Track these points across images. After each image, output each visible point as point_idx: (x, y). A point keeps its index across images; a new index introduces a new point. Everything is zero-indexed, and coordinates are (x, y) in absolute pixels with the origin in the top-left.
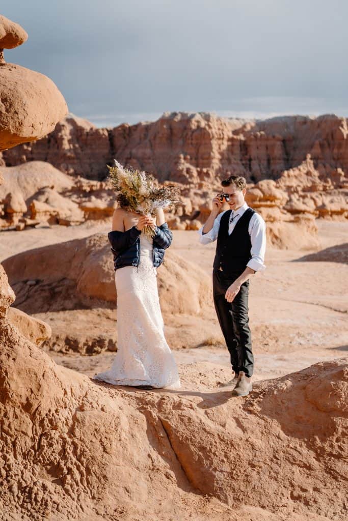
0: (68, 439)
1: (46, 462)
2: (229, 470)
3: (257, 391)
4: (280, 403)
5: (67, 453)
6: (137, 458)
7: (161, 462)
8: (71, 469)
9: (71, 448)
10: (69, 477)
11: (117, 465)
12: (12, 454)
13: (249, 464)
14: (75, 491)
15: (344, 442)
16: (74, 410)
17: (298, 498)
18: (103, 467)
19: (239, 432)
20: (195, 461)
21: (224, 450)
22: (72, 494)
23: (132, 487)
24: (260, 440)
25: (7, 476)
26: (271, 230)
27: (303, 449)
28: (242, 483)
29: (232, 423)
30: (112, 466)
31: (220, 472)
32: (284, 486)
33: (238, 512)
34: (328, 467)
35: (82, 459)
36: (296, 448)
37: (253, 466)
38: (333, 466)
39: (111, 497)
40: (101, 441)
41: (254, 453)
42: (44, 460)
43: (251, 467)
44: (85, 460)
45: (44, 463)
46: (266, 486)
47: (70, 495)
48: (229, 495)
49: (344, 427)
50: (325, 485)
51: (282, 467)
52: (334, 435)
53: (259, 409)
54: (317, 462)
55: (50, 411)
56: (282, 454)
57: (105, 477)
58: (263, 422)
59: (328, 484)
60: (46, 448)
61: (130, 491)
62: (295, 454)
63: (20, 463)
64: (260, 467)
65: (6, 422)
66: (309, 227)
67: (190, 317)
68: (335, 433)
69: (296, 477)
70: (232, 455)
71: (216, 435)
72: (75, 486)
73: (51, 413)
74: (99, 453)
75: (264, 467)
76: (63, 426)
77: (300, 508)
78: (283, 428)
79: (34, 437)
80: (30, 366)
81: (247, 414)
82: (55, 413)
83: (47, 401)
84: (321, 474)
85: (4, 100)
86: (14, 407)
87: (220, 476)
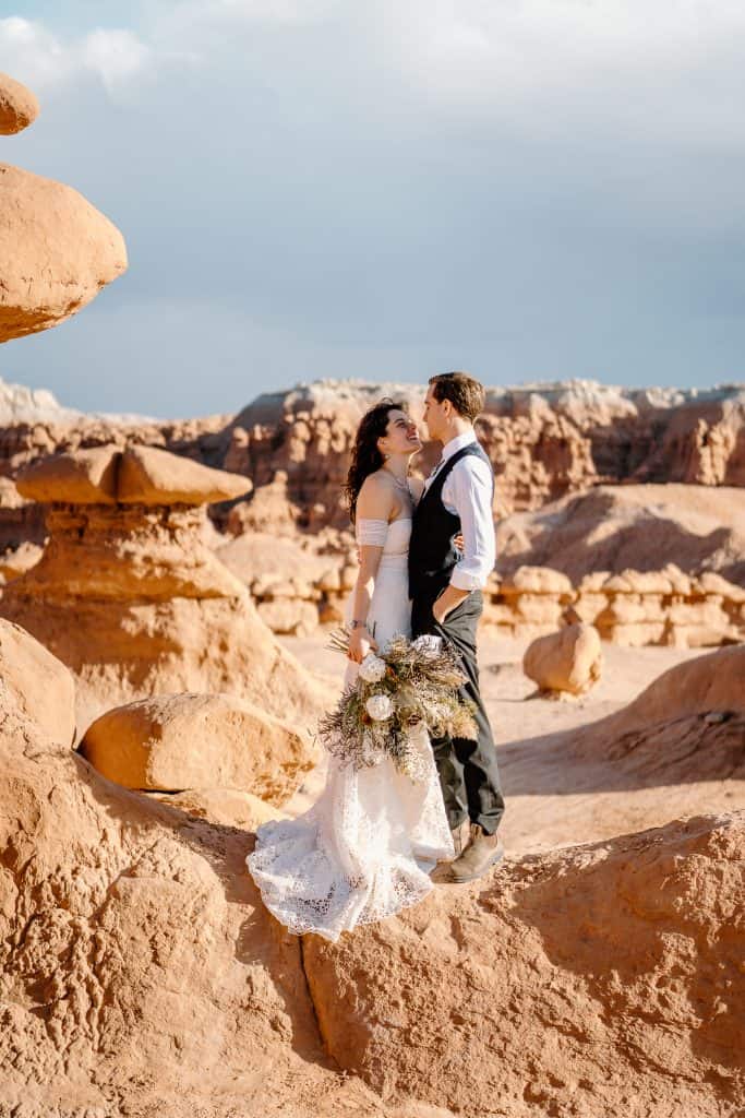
0: (87, 931)
1: (28, 971)
2: (404, 1024)
4: (561, 895)
5: (75, 958)
6: (221, 982)
7: (269, 994)
8: (74, 989)
9: (86, 947)
10: (63, 1004)
11: (173, 991)
13: (452, 1016)
14: (69, 1032)
15: (674, 989)
16: (115, 874)
17: (539, 1099)
18: (141, 992)
19: (450, 948)
20: (338, 1000)
21: (405, 981)
22: (60, 1038)
23: (188, 1036)
24: (490, 969)
27: (578, 996)
28: (424, 1054)
29: (442, 926)
30: (161, 992)
31: (383, 1026)
32: (514, 1071)
34: (624, 1040)
35: (104, 970)
36: (564, 990)
37: (458, 1021)
38: (637, 1038)
39: (139, 1054)
40: (153, 939)
41: (468, 995)
42: (26, 965)
43: (454, 1022)
44: (109, 974)
45: (25, 971)
46: (473, 1066)
47: (54, 1039)
48: (390, 1077)
49: (681, 956)
50: (608, 1078)
51: (521, 1029)
52: (654, 972)
53: (512, 904)
54: (604, 1026)
55: (58, 869)
56: (529, 1002)
57: (138, 1012)
58: (508, 931)
59: (616, 1077)
60: (35, 942)
61: (181, 1046)
62: (558, 1003)
64: (474, 1025)
68: (656, 968)
69: (546, 1054)
70: (418, 994)
71: (396, 949)
72: (72, 1025)
73: (60, 874)
74: (138, 966)
75: (483, 1025)
76: (83, 903)
78: (549, 948)
79: (17, 920)
80: (19, 775)
81: (481, 912)
82: (69, 876)
83: (52, 849)
84: (606, 1054)
87: (382, 1036)
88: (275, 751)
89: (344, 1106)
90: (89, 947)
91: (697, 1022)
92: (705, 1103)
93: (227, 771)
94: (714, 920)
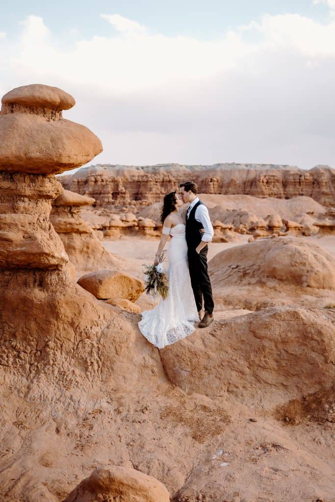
0: (96, 345)
2: (189, 369)
3: (223, 323)
4: (233, 331)
5: (93, 353)
6: (136, 359)
7: (150, 362)
8: (93, 363)
10: (90, 367)
11: (122, 362)
12: (59, 352)
13: (204, 368)
14: (92, 376)
16: (103, 328)
17: (232, 392)
18: (113, 363)
19: (202, 347)
20: (171, 363)
21: (190, 357)
22: (90, 377)
23: (127, 375)
24: (214, 353)
25: (53, 364)
27: (241, 361)
28: (197, 379)
29: (199, 341)
30: (118, 363)
31: (184, 371)
32: (224, 384)
33: (189, 397)
34: (255, 374)
35: (101, 357)
36: (237, 360)
37: (206, 368)
38: (259, 373)
39: (113, 381)
40: (115, 347)
41: (208, 361)
42: (78, 356)
44: (103, 358)
45: (78, 358)
46: (212, 382)
47: (88, 378)
48: (188, 386)
50: (252, 386)
51: (225, 371)
52: (262, 353)
54: (249, 370)
55: (86, 327)
56: (226, 363)
57: (112, 369)
58: (219, 342)
59: (253, 385)
60: (81, 349)
61: (126, 379)
62: (235, 363)
63: (63, 357)
64: (211, 370)
65: (58, 332)
67: (330, 291)
69: (233, 378)
70: (194, 361)
71: (187, 348)
72: (93, 373)
74: (112, 354)
75: (214, 370)
76: (94, 337)
77: (231, 398)
78: (231, 347)
79: (75, 343)
80: (74, 300)
81: (210, 337)
82: (89, 329)
83: (85, 321)
84: (250, 378)
85: (52, 141)
86: (63, 324)
87: (184, 374)
88: (134, 286)
89: (175, 396)
90: (97, 350)
91: (276, 368)
92: (280, 393)
93: (120, 293)
94: (279, 338)
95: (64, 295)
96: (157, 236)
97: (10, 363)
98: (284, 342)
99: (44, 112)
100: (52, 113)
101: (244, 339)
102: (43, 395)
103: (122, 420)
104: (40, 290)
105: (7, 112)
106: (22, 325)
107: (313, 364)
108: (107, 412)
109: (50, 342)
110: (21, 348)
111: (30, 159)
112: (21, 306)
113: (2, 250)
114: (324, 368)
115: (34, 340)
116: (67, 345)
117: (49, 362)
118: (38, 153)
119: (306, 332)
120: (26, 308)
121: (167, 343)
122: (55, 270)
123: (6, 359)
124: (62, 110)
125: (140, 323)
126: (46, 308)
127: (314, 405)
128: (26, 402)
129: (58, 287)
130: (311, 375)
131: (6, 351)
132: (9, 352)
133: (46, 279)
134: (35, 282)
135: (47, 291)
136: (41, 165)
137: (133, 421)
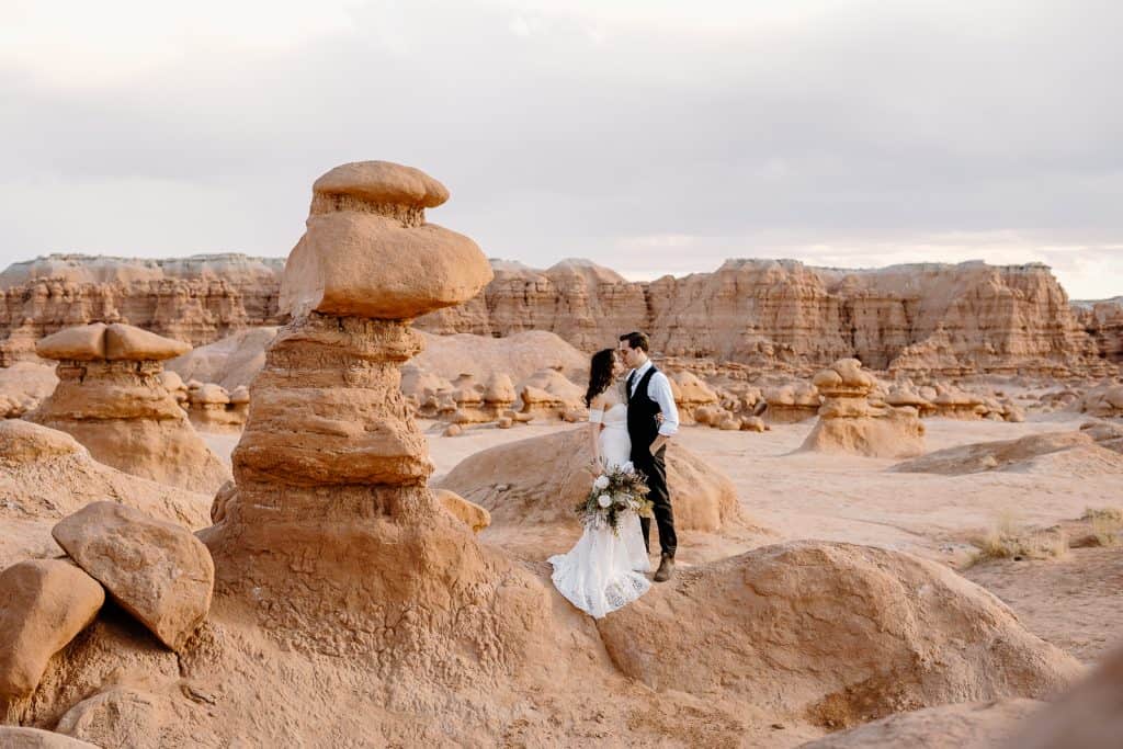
0: (488, 615)
1: (462, 638)
2: (654, 651)
3: (693, 573)
4: (717, 586)
5: (485, 629)
6: (559, 637)
7: (584, 641)
8: (488, 645)
10: (485, 653)
11: (537, 643)
12: (427, 628)
13: (678, 647)
14: (491, 667)
16: (495, 586)
17: (730, 685)
18: (522, 645)
19: (669, 614)
20: (621, 642)
21: (652, 631)
22: (488, 670)
23: (550, 665)
24: (691, 623)
25: (421, 650)
26: (853, 429)
27: (737, 634)
28: (668, 667)
29: (662, 603)
30: (532, 644)
31: (645, 654)
32: (714, 672)
33: (662, 695)
34: (763, 654)
35: (501, 635)
36: (730, 632)
38: (769, 653)
39: (528, 675)
40: (522, 618)
41: (683, 636)
42: (461, 635)
43: (680, 650)
44: (504, 637)
45: (460, 638)
46: (694, 671)
47: (485, 671)
48: (654, 678)
49: (784, 612)
50: (760, 673)
51: (713, 652)
52: (772, 621)
54: (752, 648)
55: (469, 585)
56: (714, 638)
57: (523, 654)
58: (695, 604)
59: (763, 673)
60: (463, 623)
61: (549, 670)
62: (728, 638)
63: (435, 638)
64: (689, 651)
65: (423, 595)
66: (908, 425)
67: (707, 535)
68: (773, 619)
69: (727, 663)
70: (660, 636)
71: (644, 615)
72: (492, 663)
73: (471, 587)
74: (519, 629)
75: (695, 651)
76: (483, 601)
77: (729, 696)
78: (718, 610)
79: (452, 612)
80: (449, 537)
81: (680, 596)
82: (474, 587)
83: (466, 574)
84: (756, 661)
85: (423, 263)
86: (431, 579)
87: (646, 658)
89: (639, 694)
90: (491, 623)
91: (797, 643)
92: (808, 683)
94: (798, 595)
95: (433, 529)
96: (234, 423)
97: (341, 650)
98: (806, 600)
99: (396, 211)
100: (409, 212)
101: (739, 598)
102: (417, 702)
103: (568, 734)
104: (389, 522)
105: (329, 209)
106: (356, 584)
107: (857, 633)
108: (537, 723)
109: (410, 613)
110: (358, 623)
111: (387, 294)
112: (355, 551)
113: (328, 452)
114: (878, 641)
115: (381, 608)
116: (439, 617)
117: (413, 646)
118: (401, 285)
119: (841, 582)
120: (364, 554)
121: (609, 608)
122: (412, 486)
123: (334, 644)
124: (422, 208)
125: (554, 577)
126: (401, 552)
127: (868, 701)
128: (392, 713)
129: (420, 516)
130: (856, 653)
131: (331, 630)
132: (337, 632)
133: (399, 503)
134: (376, 508)
135: (402, 523)
136: (405, 304)
137: (588, 736)
